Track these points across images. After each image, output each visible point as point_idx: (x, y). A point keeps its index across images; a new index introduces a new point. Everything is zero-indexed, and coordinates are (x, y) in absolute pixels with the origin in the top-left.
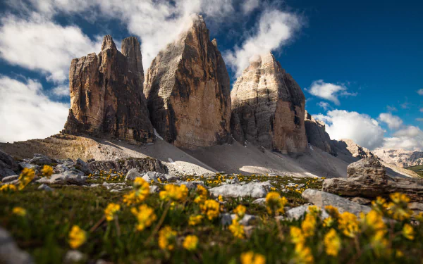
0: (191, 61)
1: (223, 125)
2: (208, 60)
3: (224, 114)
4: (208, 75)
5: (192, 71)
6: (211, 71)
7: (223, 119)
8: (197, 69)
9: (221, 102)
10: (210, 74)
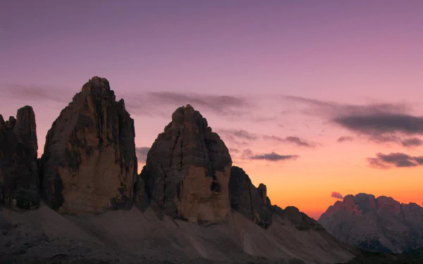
0: (84, 132)
1: (121, 190)
2: (108, 126)
3: (125, 179)
4: (106, 142)
5: (85, 140)
6: (111, 136)
7: (122, 184)
8: (91, 138)
9: (122, 167)
10: (109, 140)
